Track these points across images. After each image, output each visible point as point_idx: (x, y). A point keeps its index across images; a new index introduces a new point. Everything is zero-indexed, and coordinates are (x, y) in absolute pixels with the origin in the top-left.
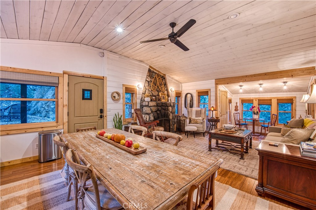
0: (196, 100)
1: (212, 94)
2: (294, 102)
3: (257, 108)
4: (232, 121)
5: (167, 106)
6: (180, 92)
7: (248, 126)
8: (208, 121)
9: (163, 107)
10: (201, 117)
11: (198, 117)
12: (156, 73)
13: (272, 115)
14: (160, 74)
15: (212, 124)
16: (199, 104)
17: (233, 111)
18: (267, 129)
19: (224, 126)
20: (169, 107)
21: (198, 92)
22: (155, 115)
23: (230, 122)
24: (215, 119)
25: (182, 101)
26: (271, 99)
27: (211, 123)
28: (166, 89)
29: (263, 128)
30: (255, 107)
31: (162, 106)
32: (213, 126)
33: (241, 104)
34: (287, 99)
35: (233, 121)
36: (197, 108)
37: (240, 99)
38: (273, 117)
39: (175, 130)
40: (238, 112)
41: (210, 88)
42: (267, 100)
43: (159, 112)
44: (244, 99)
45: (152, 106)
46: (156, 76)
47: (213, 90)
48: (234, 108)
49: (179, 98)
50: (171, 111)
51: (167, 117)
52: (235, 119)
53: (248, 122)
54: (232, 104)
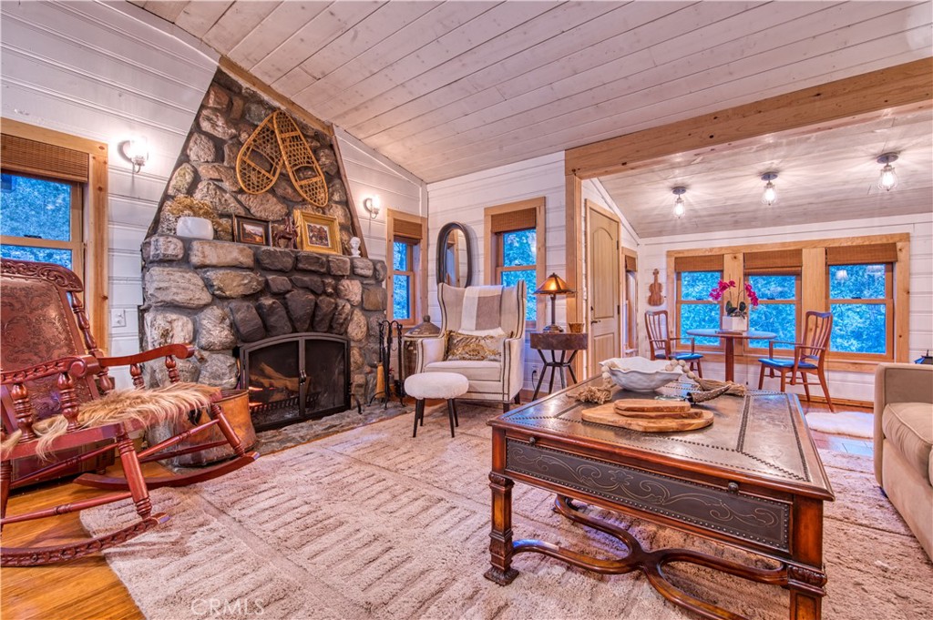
0: (486, 255)
1: (555, 217)
2: (901, 256)
3: (742, 287)
4: (637, 345)
5: (329, 274)
6: (419, 222)
7: (702, 365)
8: (533, 346)
9: (306, 279)
10: (500, 325)
11: (485, 329)
12: (273, 109)
13: (804, 317)
14: (298, 116)
15: (549, 360)
16: (499, 269)
17: (643, 307)
18: (790, 374)
19: (613, 373)
20: (345, 282)
21: (492, 216)
22: (239, 316)
23: (629, 351)
24: (566, 330)
25: (426, 261)
26: (801, 250)
27: (547, 354)
28: (336, 197)
29: (767, 371)
30: (732, 283)
31: (296, 269)
32: (557, 369)
33: (675, 276)
34: (870, 245)
35: (645, 345)
36: (489, 287)
37: (669, 254)
38: (811, 325)
39: (378, 390)
40: (662, 307)
41: (541, 194)
42: (782, 254)
43: (267, 301)
44: (686, 255)
45: (214, 267)
46: (271, 121)
47: (557, 201)
48: (644, 294)
49: (415, 247)
50: (357, 298)
51: (330, 329)
52: (650, 338)
53: (702, 348)
54: (638, 275)
